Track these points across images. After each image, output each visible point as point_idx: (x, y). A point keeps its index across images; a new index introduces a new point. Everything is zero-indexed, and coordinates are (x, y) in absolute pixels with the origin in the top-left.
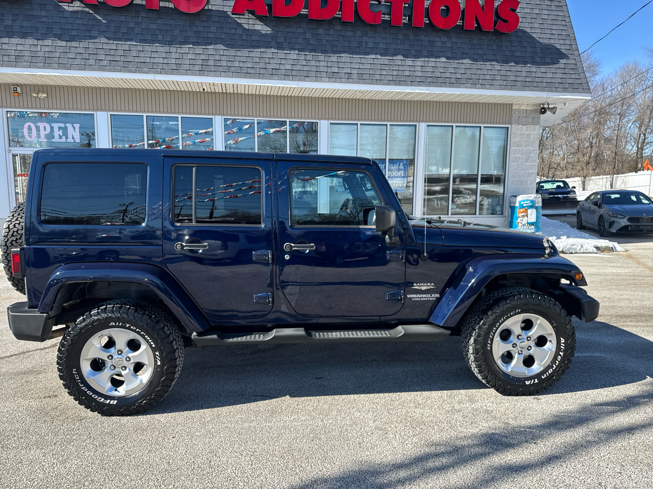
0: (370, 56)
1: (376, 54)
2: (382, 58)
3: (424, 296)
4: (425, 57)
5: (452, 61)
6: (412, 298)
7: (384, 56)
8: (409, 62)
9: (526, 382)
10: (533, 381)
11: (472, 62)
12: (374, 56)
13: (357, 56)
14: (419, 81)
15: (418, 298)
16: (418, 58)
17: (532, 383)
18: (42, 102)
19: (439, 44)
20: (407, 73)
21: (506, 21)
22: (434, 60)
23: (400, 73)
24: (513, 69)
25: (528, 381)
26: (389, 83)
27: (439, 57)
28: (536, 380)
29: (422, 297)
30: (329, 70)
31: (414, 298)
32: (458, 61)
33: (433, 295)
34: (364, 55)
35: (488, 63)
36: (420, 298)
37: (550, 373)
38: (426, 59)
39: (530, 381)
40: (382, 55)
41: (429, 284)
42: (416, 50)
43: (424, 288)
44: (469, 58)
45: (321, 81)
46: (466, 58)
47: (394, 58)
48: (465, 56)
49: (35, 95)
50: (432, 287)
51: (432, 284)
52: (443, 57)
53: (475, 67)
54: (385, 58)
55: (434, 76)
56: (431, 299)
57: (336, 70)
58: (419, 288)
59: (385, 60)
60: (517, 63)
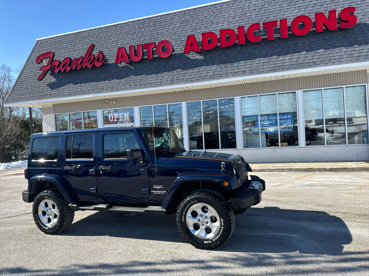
0: (256, 60)
1: (261, 57)
2: (264, 59)
3: (159, 192)
4: (291, 53)
5: (310, 52)
6: (153, 192)
7: (265, 58)
8: (281, 58)
9: (205, 242)
10: (208, 241)
11: (325, 50)
12: (259, 59)
13: (249, 61)
14: (288, 67)
15: (156, 192)
16: (287, 55)
17: (207, 243)
18: (115, 105)
19: (301, 44)
20: (280, 65)
21: (347, 21)
22: (298, 54)
23: (275, 65)
24: (357, 49)
25: (206, 241)
26: (268, 72)
27: (301, 52)
28: (210, 241)
29: (158, 192)
30: (233, 71)
31: (154, 192)
32: (315, 52)
33: (163, 192)
34: (253, 59)
35: (337, 49)
36: (157, 193)
37: (217, 238)
38: (292, 55)
39: (206, 242)
40: (264, 57)
41: (160, 186)
42: (285, 51)
43: (158, 188)
44: (322, 49)
45: (228, 78)
46: (320, 49)
47: (271, 58)
48: (319, 48)
49: (112, 103)
50: (162, 187)
51: (162, 186)
52: (304, 51)
53: (327, 53)
54: (266, 59)
55: (297, 63)
56: (162, 193)
57: (237, 70)
58: (156, 188)
59: (266, 60)
60: (360, 44)
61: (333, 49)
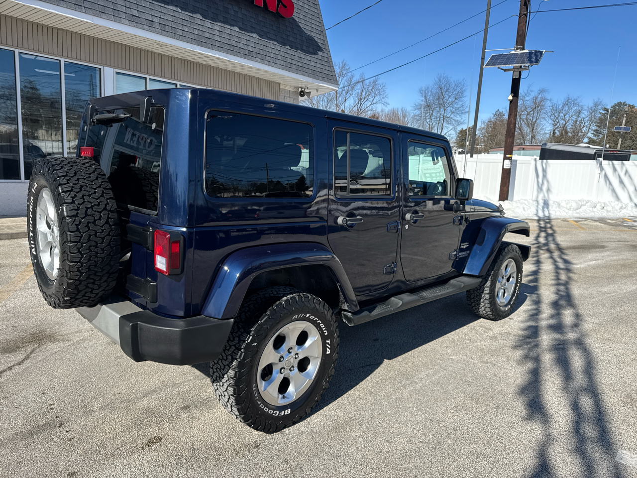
0: (170, 7)
1: (176, 6)
2: (183, 12)
4: (222, 22)
5: (244, 32)
7: (184, 11)
8: (208, 23)
11: (259, 38)
12: (174, 8)
13: (157, 3)
14: (218, 45)
16: (215, 22)
19: (232, 12)
20: (207, 35)
21: (285, 7)
22: (229, 27)
23: (201, 33)
24: (289, 52)
26: (193, 41)
27: (233, 26)
32: (249, 34)
34: (165, 4)
35: (271, 42)
38: (223, 25)
40: (182, 9)
42: (213, 13)
44: (257, 33)
45: (120, 22)
46: (254, 33)
47: (194, 15)
48: (254, 31)
52: (236, 26)
53: (261, 43)
54: (185, 13)
55: (230, 43)
59: (185, 15)
60: (292, 47)
61: (268, 40)
